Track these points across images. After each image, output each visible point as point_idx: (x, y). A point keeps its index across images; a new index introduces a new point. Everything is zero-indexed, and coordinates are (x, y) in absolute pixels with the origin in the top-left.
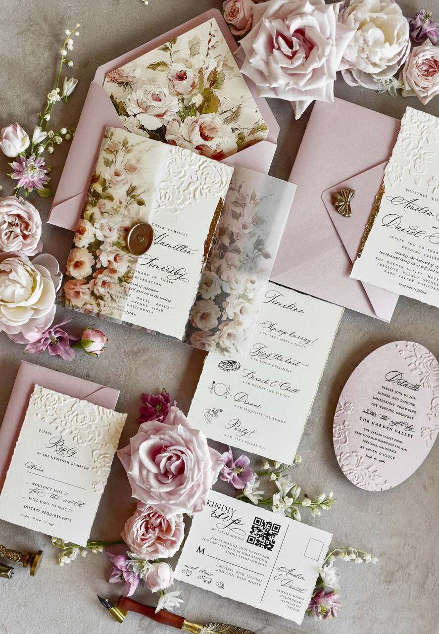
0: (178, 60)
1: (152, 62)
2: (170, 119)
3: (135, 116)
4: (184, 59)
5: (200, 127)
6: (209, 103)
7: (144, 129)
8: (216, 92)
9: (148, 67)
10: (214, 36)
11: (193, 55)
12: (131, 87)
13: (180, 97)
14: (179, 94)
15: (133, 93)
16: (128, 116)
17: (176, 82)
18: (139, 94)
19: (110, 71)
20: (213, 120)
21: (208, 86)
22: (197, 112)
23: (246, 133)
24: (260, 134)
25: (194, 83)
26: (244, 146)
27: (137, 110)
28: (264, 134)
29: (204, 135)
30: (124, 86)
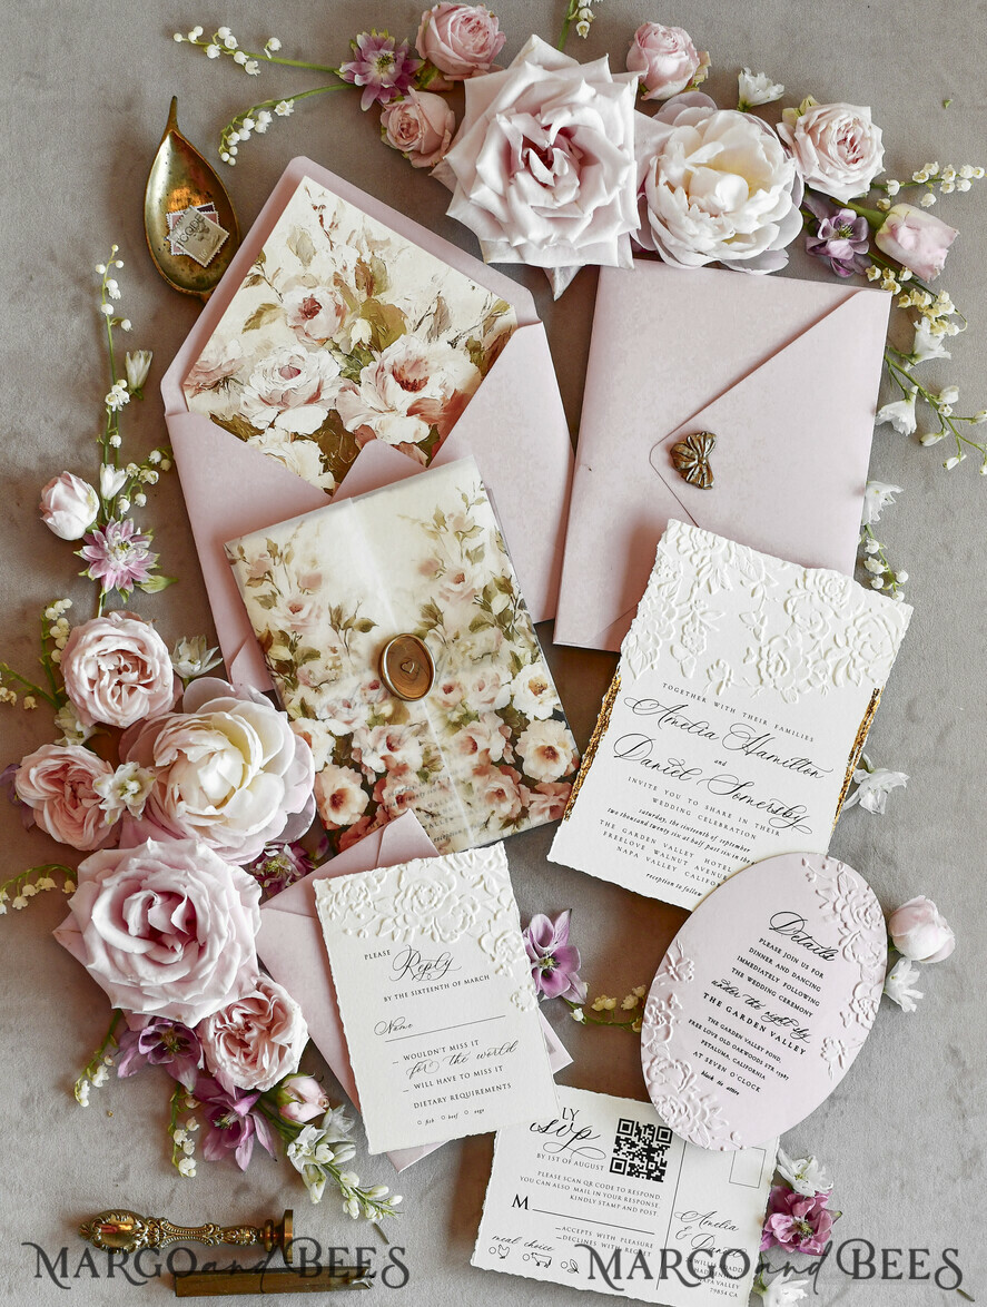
0: (288, 286)
1: (247, 318)
2: (335, 393)
3: (272, 425)
4: (296, 278)
5: (394, 374)
6: (385, 327)
7: (302, 438)
8: (385, 298)
9: (245, 330)
10: (323, 207)
11: (307, 261)
12: (237, 381)
13: (329, 345)
14: (323, 342)
15: (246, 389)
16: (261, 432)
17: (306, 325)
18: (257, 385)
19: (185, 376)
20: (410, 349)
21: (364, 297)
22: (374, 352)
23: (477, 335)
24: (502, 322)
25: (338, 307)
26: (487, 358)
27: (270, 413)
28: (510, 317)
29: (408, 383)
30: (223, 387)
